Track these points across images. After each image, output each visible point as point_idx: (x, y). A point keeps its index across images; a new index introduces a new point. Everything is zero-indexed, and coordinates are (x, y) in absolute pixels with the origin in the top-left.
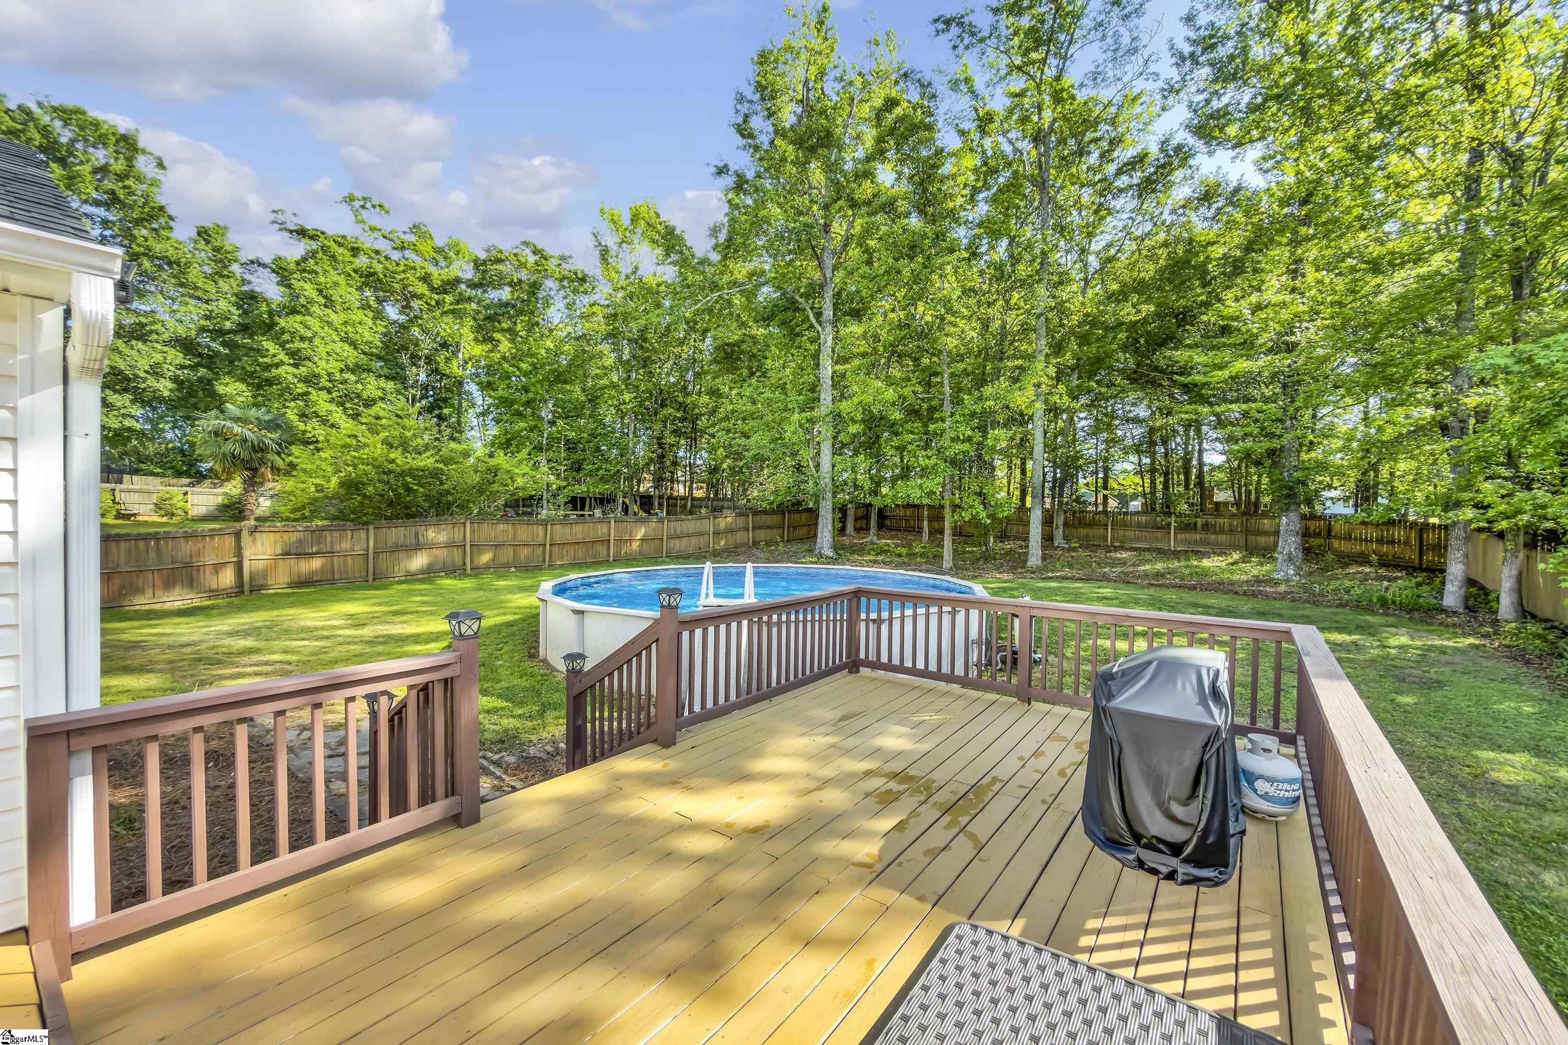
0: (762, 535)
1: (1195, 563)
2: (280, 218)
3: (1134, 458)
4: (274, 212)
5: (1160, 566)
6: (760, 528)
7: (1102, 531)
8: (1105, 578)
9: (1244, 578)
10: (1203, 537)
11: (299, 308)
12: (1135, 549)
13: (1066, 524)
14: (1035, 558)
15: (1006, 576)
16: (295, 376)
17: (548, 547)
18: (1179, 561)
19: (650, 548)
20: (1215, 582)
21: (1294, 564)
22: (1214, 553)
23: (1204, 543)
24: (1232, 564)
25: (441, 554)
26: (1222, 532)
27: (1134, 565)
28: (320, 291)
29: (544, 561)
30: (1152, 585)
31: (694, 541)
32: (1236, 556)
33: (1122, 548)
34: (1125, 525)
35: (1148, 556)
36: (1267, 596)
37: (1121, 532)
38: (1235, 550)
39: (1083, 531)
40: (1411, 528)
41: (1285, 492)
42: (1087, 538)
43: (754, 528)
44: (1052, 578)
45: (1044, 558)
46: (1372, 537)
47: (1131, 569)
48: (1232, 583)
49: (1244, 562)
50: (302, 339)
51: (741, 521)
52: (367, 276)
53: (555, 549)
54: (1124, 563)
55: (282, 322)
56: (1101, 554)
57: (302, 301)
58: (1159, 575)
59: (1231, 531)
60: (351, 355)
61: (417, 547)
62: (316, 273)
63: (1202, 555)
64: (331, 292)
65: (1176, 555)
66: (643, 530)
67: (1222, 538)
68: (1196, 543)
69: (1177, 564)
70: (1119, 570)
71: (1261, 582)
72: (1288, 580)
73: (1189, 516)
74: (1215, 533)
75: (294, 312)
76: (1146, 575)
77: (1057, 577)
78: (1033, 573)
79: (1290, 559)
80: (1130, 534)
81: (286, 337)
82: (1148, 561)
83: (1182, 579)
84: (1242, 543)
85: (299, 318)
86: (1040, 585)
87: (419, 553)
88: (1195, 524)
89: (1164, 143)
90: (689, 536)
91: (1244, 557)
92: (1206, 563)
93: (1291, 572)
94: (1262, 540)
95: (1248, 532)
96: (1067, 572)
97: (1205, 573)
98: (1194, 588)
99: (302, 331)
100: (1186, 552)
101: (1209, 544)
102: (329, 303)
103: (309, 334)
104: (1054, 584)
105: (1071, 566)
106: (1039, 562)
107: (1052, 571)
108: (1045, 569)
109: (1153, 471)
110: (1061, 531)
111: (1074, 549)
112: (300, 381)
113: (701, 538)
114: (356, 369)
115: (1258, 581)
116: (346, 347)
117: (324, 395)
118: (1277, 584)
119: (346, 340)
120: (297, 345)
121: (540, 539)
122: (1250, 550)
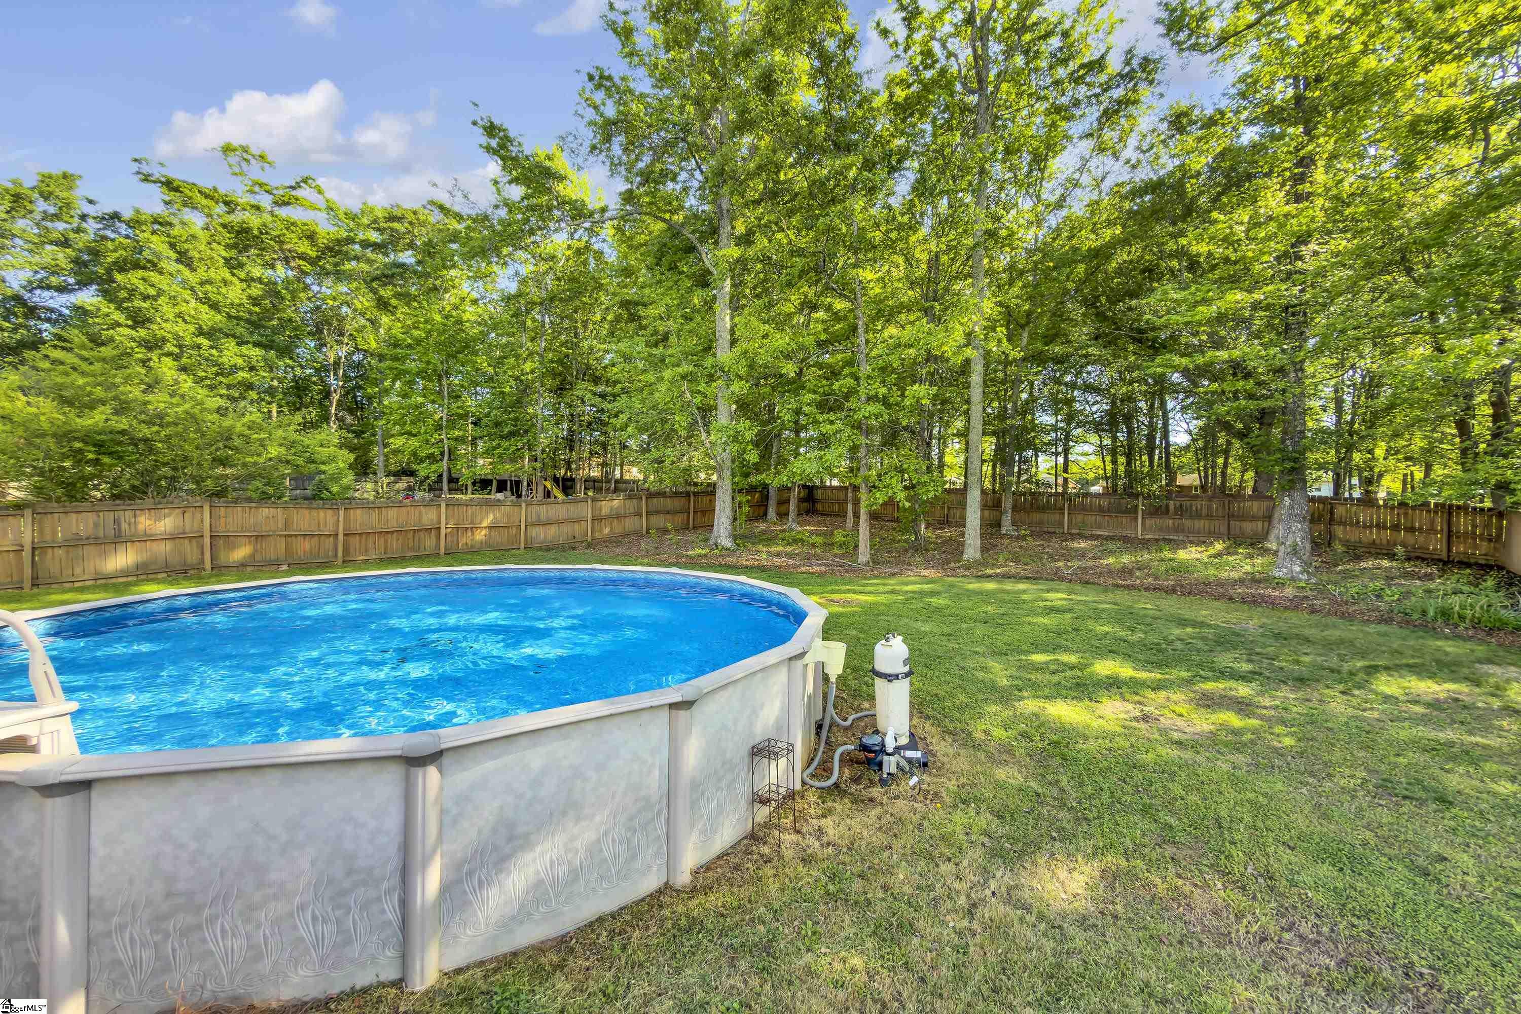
0: (659, 521)
1: (1169, 555)
2: (145, 169)
3: (1094, 438)
4: (136, 160)
5: (1126, 559)
6: (658, 512)
7: (1057, 517)
8: (1057, 577)
9: (1235, 575)
10: (1177, 522)
11: (143, 263)
12: (1097, 537)
13: (1015, 508)
14: (972, 549)
15: (931, 573)
16: (133, 339)
17: (341, 537)
18: (1150, 553)
19: (500, 538)
20: (1198, 583)
21: (1300, 558)
22: (1191, 542)
23: (1177, 530)
24: (1215, 556)
25: (162, 549)
26: (1199, 516)
27: (1095, 558)
28: (172, 246)
29: (336, 555)
30: (1118, 586)
31: (566, 529)
32: (1219, 546)
33: (1081, 536)
34: (1083, 508)
35: (1111, 546)
36: (1271, 603)
37: (1080, 518)
38: (1217, 538)
39: (1036, 517)
40: (1436, 512)
41: (1288, 465)
42: (1041, 523)
43: (648, 513)
44: (990, 576)
45: (984, 549)
46: (1385, 522)
47: (1091, 563)
48: (1220, 583)
49: (1229, 554)
50: (146, 298)
51: (632, 505)
52: (238, 232)
53: (355, 541)
54: (1082, 554)
55: (118, 277)
56: (1055, 543)
57: (146, 253)
58: (1126, 572)
59: (1210, 516)
60: (208, 317)
61: (118, 540)
62: (171, 224)
63: (1177, 545)
64: (186, 246)
65: (1145, 544)
66: (491, 517)
67: (1199, 524)
68: (1168, 530)
69: (1147, 556)
70: (1076, 564)
71: (1259, 582)
72: (1293, 579)
73: (1158, 497)
74: (1191, 518)
75: (137, 266)
76: (1110, 572)
77: (997, 575)
78: (968, 568)
79: (1295, 551)
80: (1091, 519)
81: (123, 294)
82: (1111, 552)
83: (1156, 578)
84: (1224, 529)
85: (140, 273)
86: (971, 586)
87: (121, 548)
88: (1167, 506)
89: (1129, 53)
90: (558, 523)
91: (1227, 548)
92: (1183, 555)
93: (1298, 569)
94: (1248, 527)
95: (1231, 516)
96: (1012, 568)
97: (1183, 568)
98: (1173, 591)
99: (142, 287)
100: (1157, 540)
101: (1183, 531)
102: (184, 258)
103: (152, 292)
104: (991, 586)
105: (1017, 560)
106: (978, 555)
107: (993, 566)
108: (984, 564)
109: (1114, 452)
110: (1009, 515)
111: (1024, 538)
112: (140, 345)
113: (576, 526)
114: (211, 333)
115: (1254, 580)
116: (204, 308)
117: (168, 361)
118: (1280, 584)
119: (206, 301)
120: (138, 303)
121: (330, 529)
122: (1236, 540)
